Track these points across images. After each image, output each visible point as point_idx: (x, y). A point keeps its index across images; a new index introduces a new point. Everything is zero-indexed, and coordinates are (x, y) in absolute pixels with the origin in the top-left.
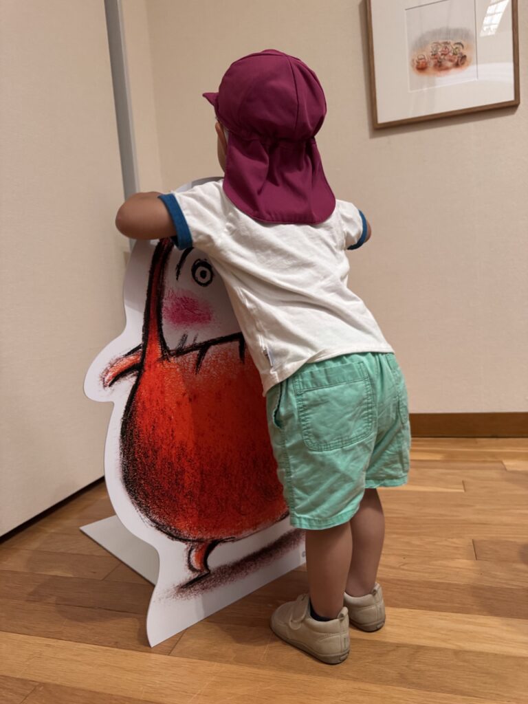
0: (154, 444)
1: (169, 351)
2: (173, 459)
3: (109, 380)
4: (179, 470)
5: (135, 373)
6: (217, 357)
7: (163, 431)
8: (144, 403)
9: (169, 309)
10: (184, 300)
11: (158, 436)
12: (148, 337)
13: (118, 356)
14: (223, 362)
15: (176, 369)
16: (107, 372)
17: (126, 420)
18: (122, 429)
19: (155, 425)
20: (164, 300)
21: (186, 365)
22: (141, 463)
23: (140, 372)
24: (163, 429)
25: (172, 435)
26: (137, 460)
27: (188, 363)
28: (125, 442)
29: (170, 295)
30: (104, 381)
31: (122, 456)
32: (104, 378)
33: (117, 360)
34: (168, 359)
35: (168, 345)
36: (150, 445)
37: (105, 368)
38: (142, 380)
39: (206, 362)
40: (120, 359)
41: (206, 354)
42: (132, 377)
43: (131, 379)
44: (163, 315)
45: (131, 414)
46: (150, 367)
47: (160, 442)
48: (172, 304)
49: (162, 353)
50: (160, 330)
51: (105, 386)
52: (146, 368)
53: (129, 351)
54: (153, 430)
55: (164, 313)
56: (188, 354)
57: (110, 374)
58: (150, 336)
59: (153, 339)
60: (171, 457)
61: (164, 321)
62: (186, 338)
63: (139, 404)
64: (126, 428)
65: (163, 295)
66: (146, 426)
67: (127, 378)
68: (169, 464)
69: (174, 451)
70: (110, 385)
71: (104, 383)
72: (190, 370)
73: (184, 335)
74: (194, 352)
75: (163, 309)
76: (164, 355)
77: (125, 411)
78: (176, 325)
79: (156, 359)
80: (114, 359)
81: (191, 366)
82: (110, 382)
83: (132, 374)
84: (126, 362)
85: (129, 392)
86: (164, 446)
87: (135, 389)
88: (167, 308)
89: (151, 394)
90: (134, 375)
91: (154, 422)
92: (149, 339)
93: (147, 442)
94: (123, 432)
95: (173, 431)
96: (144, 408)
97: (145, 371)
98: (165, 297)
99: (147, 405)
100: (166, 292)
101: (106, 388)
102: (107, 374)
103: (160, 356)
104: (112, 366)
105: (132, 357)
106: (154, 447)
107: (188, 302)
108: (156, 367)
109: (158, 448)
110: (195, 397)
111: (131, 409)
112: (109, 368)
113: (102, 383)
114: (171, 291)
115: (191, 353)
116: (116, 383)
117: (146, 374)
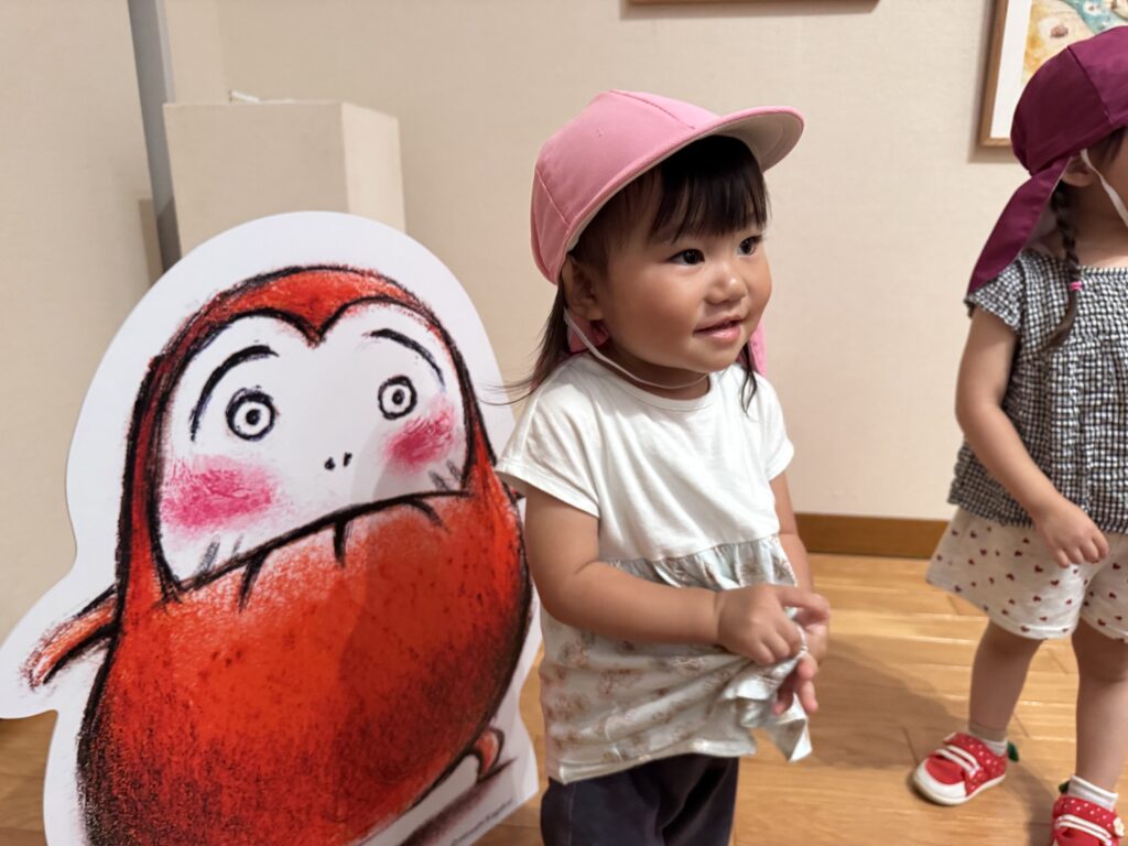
0: (154, 760)
1: (178, 584)
2: (196, 776)
3: (42, 672)
4: (209, 789)
5: (103, 643)
6: (284, 569)
7: (171, 733)
8: (125, 693)
9: (177, 502)
10: (209, 476)
11: (161, 744)
12: (128, 567)
13: (62, 620)
14: (298, 576)
15: (196, 612)
16: (38, 656)
17: (87, 735)
18: (79, 753)
19: (154, 727)
20: (163, 488)
21: (217, 600)
22: (126, 801)
23: (114, 639)
24: (172, 728)
25: (191, 734)
26: (117, 798)
27: (222, 596)
28: (89, 775)
29: (178, 474)
30: (31, 676)
31: (84, 801)
32: (31, 671)
33: (60, 629)
34: (176, 599)
35: (175, 572)
36: (145, 764)
37: (32, 650)
38: (121, 652)
39: (262, 583)
40: (65, 625)
41: (262, 569)
42: (95, 652)
43: (93, 658)
44: (162, 517)
45: (100, 721)
46: (136, 623)
47: (166, 753)
48: (183, 490)
49: (164, 589)
50: (157, 548)
51: (33, 686)
52: (128, 627)
53: (86, 604)
54: (149, 736)
55: (164, 512)
56: (222, 578)
57: (45, 660)
58: (133, 564)
59: (142, 568)
60: (192, 772)
61: (164, 529)
62: (216, 549)
63: (116, 698)
64: (89, 748)
65: (162, 478)
66: (134, 733)
67: (84, 657)
68: (188, 785)
69: (197, 760)
70: (46, 681)
71: (31, 682)
72: (226, 608)
73: (212, 546)
74: (235, 572)
75: (162, 506)
76: (166, 595)
77: (85, 720)
78: (192, 530)
79: (149, 605)
80: (53, 628)
81: (229, 599)
82: (46, 674)
83: (96, 647)
84: (83, 627)
85: (91, 682)
86: (174, 759)
87: (104, 673)
88: (171, 502)
89: (141, 673)
90: (101, 648)
91: (152, 721)
92: (131, 570)
93: (137, 761)
94: (83, 759)
95: (192, 727)
96: (127, 703)
97: (125, 634)
98: (166, 479)
99: (134, 696)
100: (168, 470)
101: (36, 689)
102: (37, 660)
103: (158, 597)
104: (48, 644)
105: (93, 616)
106: (152, 765)
107: (218, 479)
108: (150, 620)
109: (164, 765)
110: (239, 654)
111: (98, 713)
112: (40, 650)
113: (26, 681)
114: (179, 465)
115: (228, 574)
116: (59, 673)
117: (128, 639)
